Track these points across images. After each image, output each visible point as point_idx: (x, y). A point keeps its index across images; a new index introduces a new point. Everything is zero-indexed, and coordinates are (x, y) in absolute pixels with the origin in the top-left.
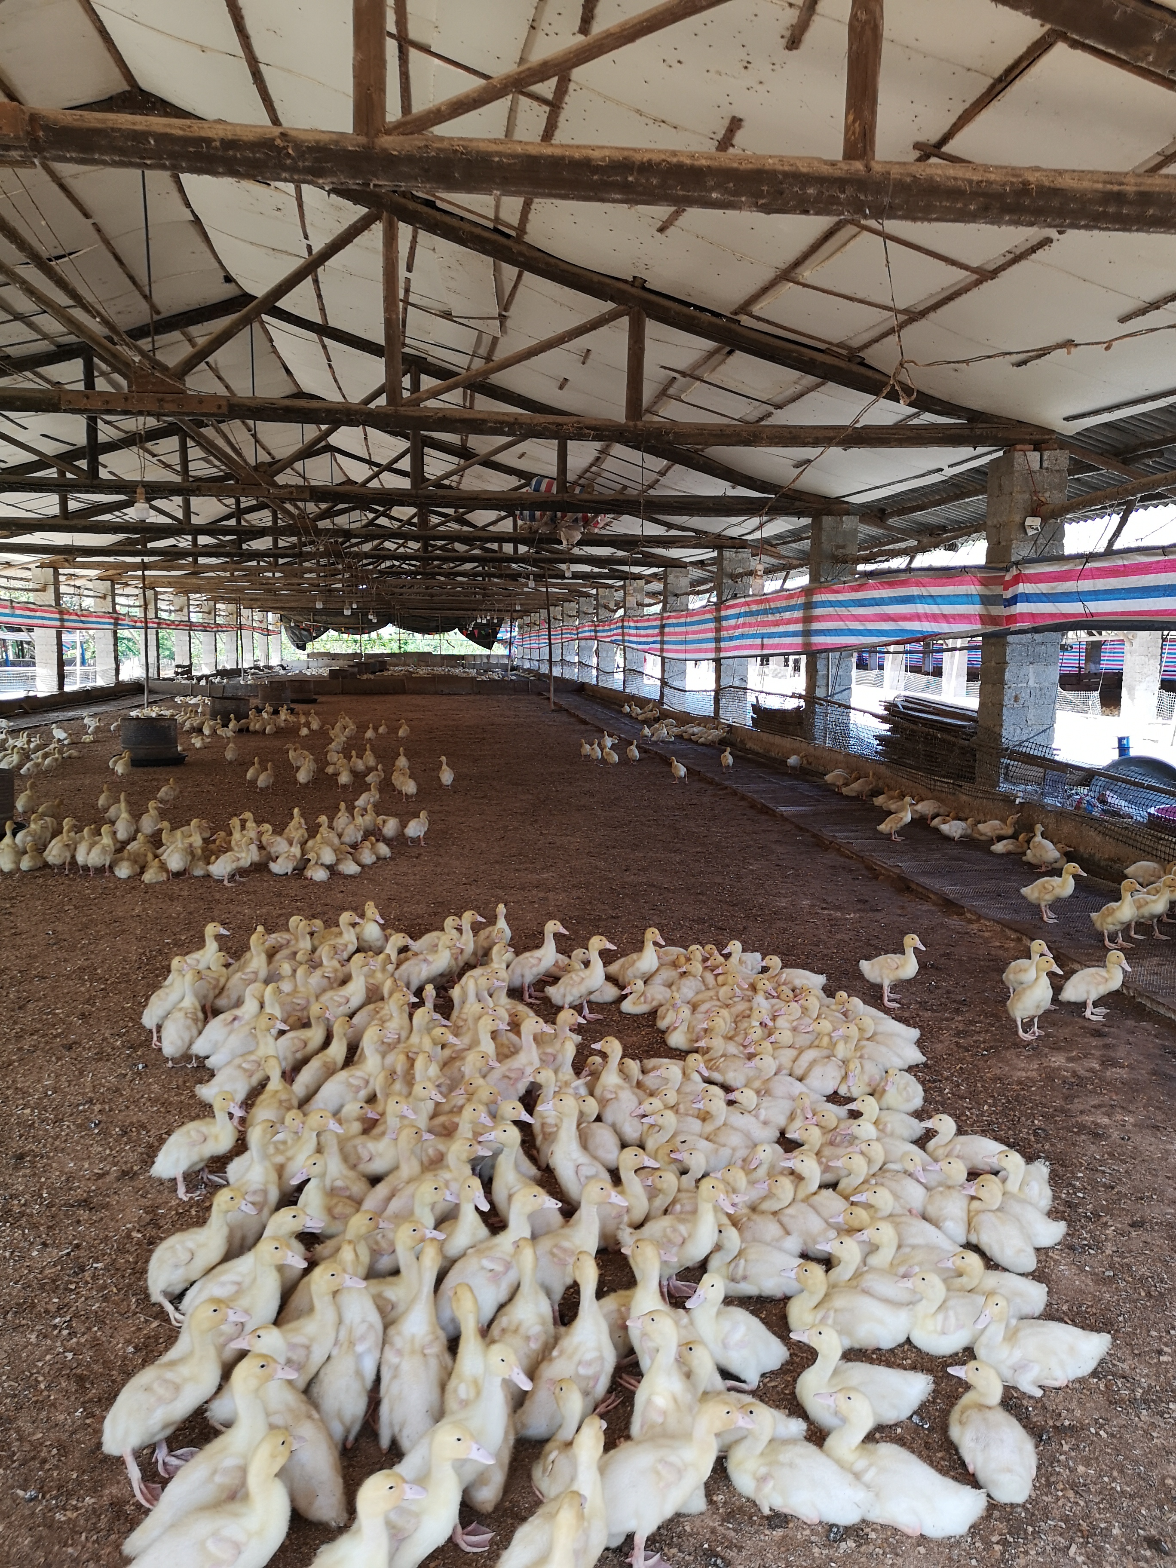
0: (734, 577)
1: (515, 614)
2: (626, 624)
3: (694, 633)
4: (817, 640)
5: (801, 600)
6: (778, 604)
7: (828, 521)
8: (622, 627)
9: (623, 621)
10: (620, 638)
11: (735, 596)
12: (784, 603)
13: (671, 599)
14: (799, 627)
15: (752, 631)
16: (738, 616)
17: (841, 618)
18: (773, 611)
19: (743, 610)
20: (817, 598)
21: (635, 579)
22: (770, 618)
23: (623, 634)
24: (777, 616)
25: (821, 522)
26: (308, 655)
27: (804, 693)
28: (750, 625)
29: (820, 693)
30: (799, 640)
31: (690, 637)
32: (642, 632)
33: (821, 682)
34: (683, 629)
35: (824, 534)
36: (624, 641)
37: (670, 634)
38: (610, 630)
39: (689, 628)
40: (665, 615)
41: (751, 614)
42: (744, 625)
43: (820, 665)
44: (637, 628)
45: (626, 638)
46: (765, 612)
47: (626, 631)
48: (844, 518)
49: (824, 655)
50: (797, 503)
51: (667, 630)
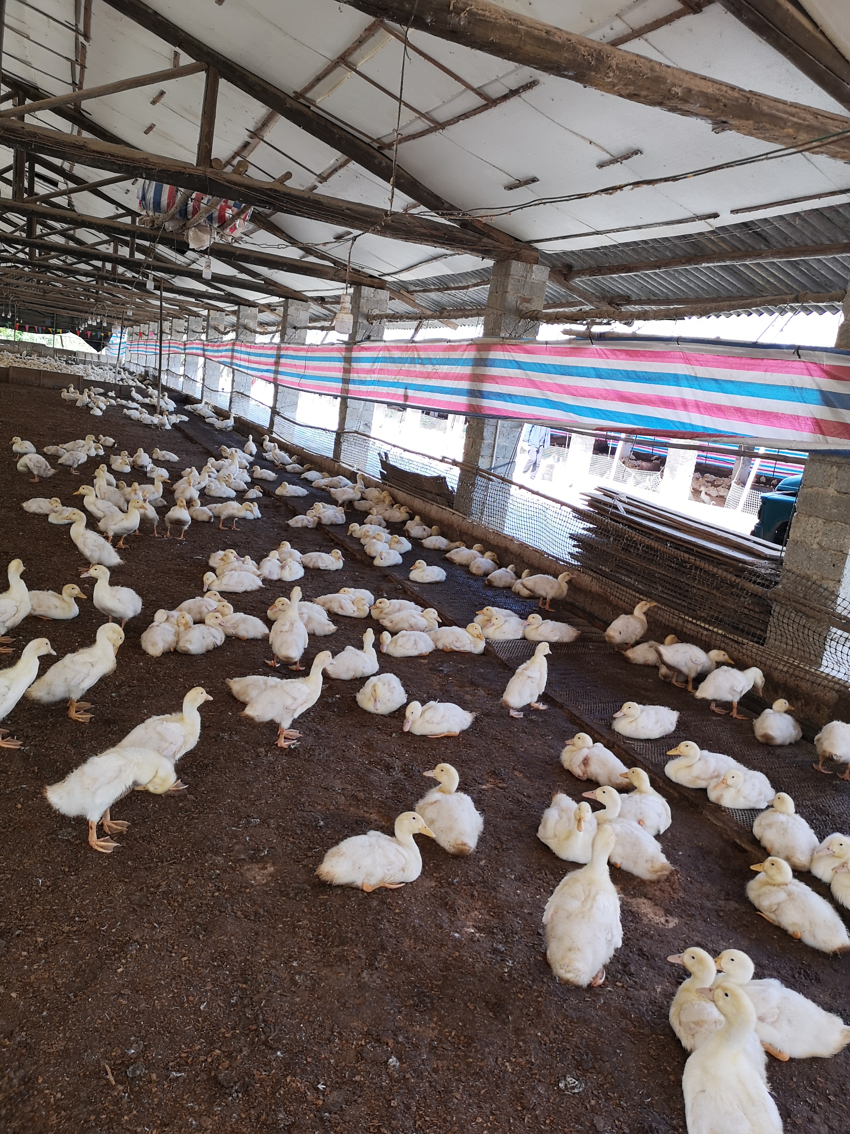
0: (370, 318)
1: (126, 322)
2: (236, 348)
3: (314, 368)
4: (486, 403)
5: (471, 354)
6: (432, 355)
7: (517, 267)
8: (233, 350)
9: (234, 344)
10: (229, 360)
11: (368, 338)
12: (441, 355)
13: (290, 331)
14: (465, 385)
15: (390, 378)
16: (375, 360)
17: (534, 384)
18: (422, 362)
19: (381, 354)
20: (495, 355)
21: (249, 306)
22: (418, 368)
23: (232, 357)
24: (429, 368)
25: (508, 268)
28: (389, 372)
30: (463, 400)
31: (309, 372)
32: (253, 358)
33: (485, 451)
34: (302, 363)
35: (511, 281)
36: (232, 363)
37: (286, 365)
38: (218, 351)
39: (309, 363)
40: (283, 345)
41: (393, 360)
42: (381, 371)
43: (488, 432)
44: (249, 354)
45: (235, 361)
46: (413, 361)
47: (235, 354)
48: (535, 267)
49: (492, 421)
51: (282, 361)
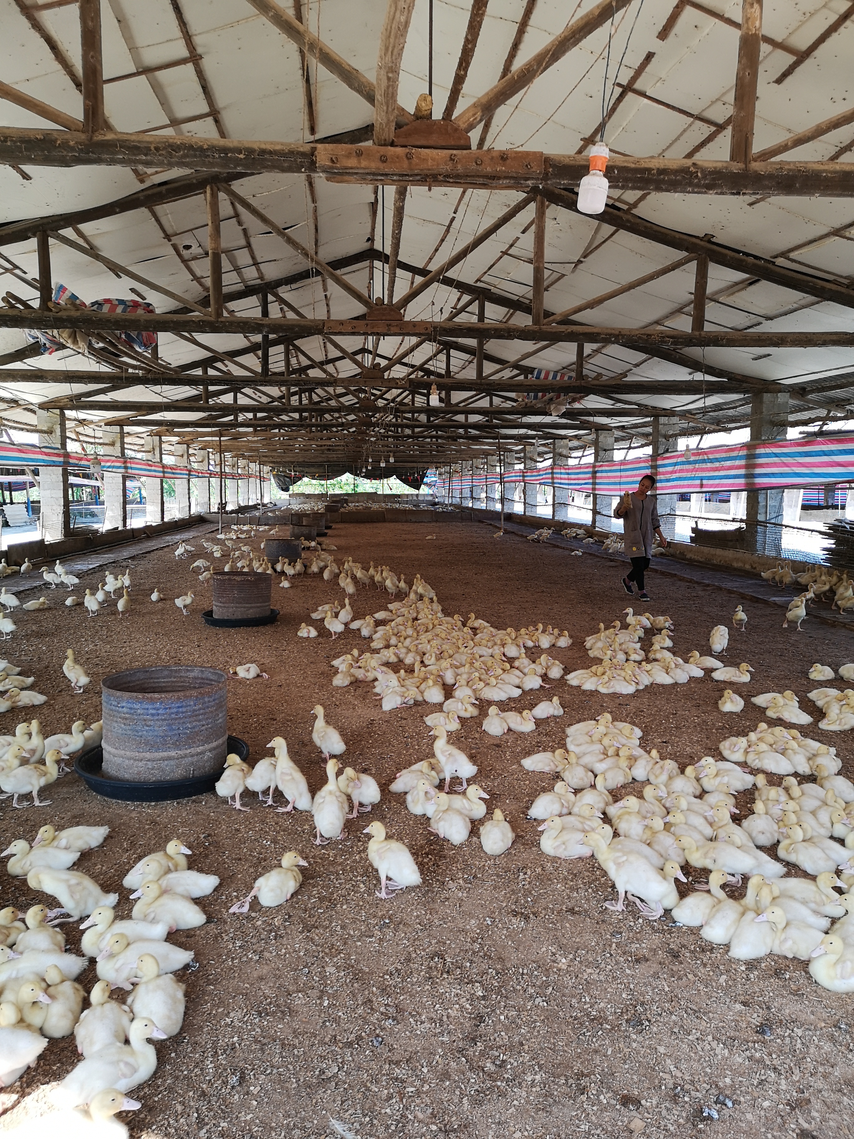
0: (667, 437)
1: (438, 465)
2: (555, 471)
3: (627, 477)
4: (758, 480)
5: (744, 452)
6: (717, 456)
7: (767, 397)
8: (552, 473)
9: (552, 469)
10: (550, 481)
11: (667, 451)
12: (724, 455)
13: (601, 453)
14: (742, 472)
15: (689, 475)
16: (675, 464)
17: (786, 465)
18: (711, 461)
19: (680, 460)
20: (759, 451)
21: (562, 439)
22: (709, 465)
23: (553, 478)
24: (717, 464)
25: (762, 398)
26: (290, 495)
27: (745, 518)
28: (688, 471)
29: (761, 518)
30: (742, 481)
31: (623, 480)
32: (573, 476)
33: (761, 510)
34: (618, 474)
35: (764, 405)
36: (553, 483)
37: (602, 477)
38: (540, 475)
39: (623, 474)
40: (597, 464)
41: (689, 463)
42: (681, 471)
43: (761, 498)
44: (568, 474)
45: (555, 481)
46: (704, 461)
47: (555, 476)
48: (779, 394)
49: (763, 491)
50: (745, 385)
51: (598, 475)
